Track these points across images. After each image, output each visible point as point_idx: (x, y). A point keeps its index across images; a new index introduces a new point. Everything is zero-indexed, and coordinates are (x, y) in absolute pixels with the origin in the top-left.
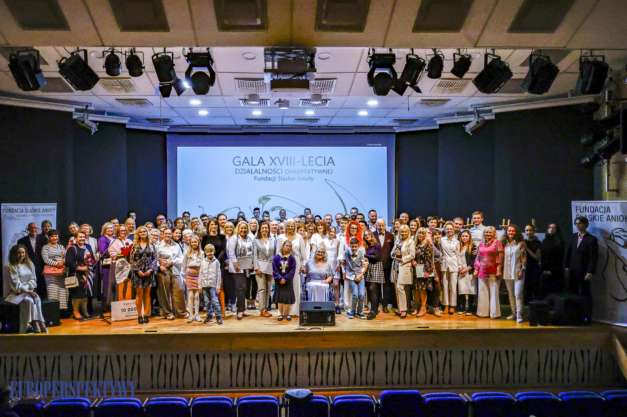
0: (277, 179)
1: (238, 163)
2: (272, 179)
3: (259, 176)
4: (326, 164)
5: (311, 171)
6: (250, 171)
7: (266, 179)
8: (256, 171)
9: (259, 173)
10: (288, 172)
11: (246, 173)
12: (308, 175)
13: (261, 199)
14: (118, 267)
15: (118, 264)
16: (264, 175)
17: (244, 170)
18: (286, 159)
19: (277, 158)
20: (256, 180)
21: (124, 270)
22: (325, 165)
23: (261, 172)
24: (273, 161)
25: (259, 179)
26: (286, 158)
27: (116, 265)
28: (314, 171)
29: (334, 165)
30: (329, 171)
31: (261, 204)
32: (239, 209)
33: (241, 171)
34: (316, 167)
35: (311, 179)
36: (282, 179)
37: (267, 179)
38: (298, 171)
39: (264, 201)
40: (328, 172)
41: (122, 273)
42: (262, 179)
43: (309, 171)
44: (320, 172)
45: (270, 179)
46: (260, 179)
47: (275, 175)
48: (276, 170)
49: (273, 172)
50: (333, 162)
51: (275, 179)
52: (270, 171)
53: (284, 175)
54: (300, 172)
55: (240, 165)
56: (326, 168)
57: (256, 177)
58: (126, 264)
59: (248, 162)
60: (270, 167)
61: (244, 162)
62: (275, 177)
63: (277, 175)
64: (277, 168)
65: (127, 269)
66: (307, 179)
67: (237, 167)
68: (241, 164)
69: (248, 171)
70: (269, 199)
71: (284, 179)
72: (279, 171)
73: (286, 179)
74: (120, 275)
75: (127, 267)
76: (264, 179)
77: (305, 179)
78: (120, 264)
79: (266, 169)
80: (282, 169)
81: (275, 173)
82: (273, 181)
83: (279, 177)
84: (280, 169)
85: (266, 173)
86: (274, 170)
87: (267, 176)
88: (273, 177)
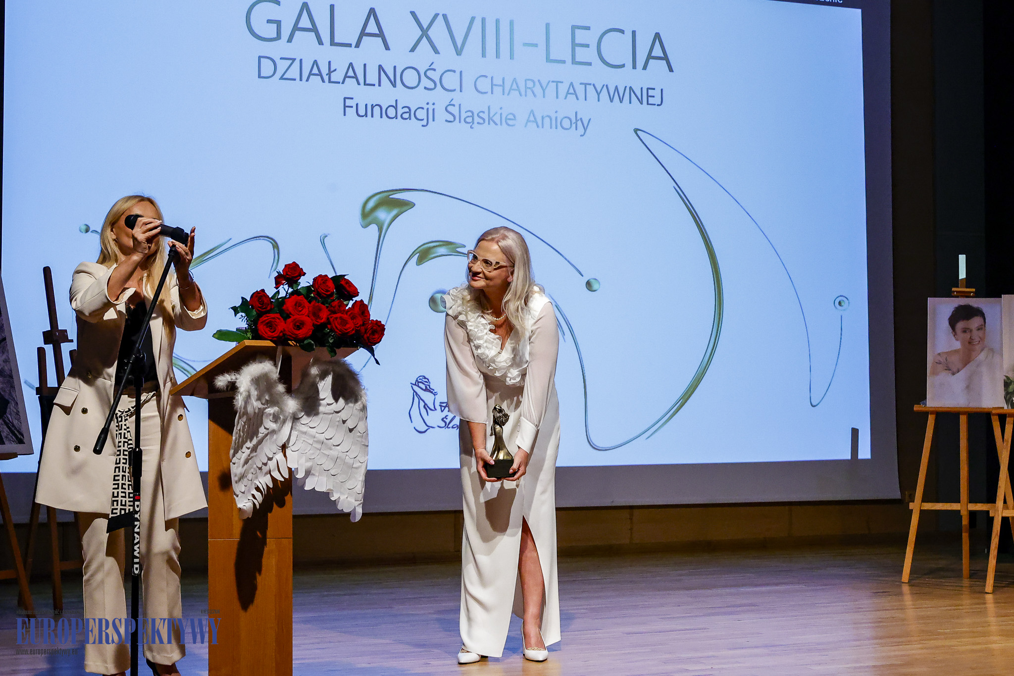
0: (441, 115)
1: (272, 31)
2: (421, 114)
3: (363, 96)
4: (640, 62)
5: (580, 90)
6: (325, 71)
7: (391, 111)
8: (351, 73)
9: (361, 81)
10: (484, 85)
11: (304, 78)
12: (568, 107)
13: (371, 204)
14: (245, 413)
15: (249, 396)
16: (385, 95)
17: (297, 64)
18: (477, 27)
19: (440, 19)
20: (351, 112)
21: (262, 430)
22: (634, 67)
23: (372, 77)
24: (425, 33)
25: (362, 111)
27: (239, 401)
28: (590, 89)
29: (671, 70)
30: (651, 92)
31: (374, 228)
32: (276, 246)
33: (282, 66)
34: (600, 75)
35: (580, 124)
36: (463, 115)
37: (400, 111)
38: (530, 84)
39: (383, 215)
40: (645, 97)
41: (254, 449)
42: (377, 109)
43: (572, 90)
44: (617, 95)
45: (409, 113)
46: (369, 111)
47: (431, 96)
48: (435, 76)
49: (425, 82)
50: (666, 58)
51: (431, 115)
52: (410, 78)
53: (469, 100)
54: (538, 90)
55: (279, 37)
56: (638, 79)
57: (348, 103)
58: (273, 402)
59: (314, 29)
60: (413, 59)
61: (296, 28)
62: (431, 107)
63: (440, 98)
64: (441, 64)
65: (273, 426)
66: (566, 124)
67: (267, 49)
68: (286, 32)
69: (315, 71)
70: (406, 205)
71: (471, 119)
72: (451, 81)
73: (477, 119)
74: (246, 462)
75: (276, 418)
76: (384, 113)
77: (557, 123)
78: (254, 393)
79: (395, 67)
80: (461, 72)
81: (432, 86)
82: (423, 126)
83: (450, 108)
84: (454, 71)
85: (394, 85)
86: (429, 73)
87: (396, 101)
88: (426, 107)
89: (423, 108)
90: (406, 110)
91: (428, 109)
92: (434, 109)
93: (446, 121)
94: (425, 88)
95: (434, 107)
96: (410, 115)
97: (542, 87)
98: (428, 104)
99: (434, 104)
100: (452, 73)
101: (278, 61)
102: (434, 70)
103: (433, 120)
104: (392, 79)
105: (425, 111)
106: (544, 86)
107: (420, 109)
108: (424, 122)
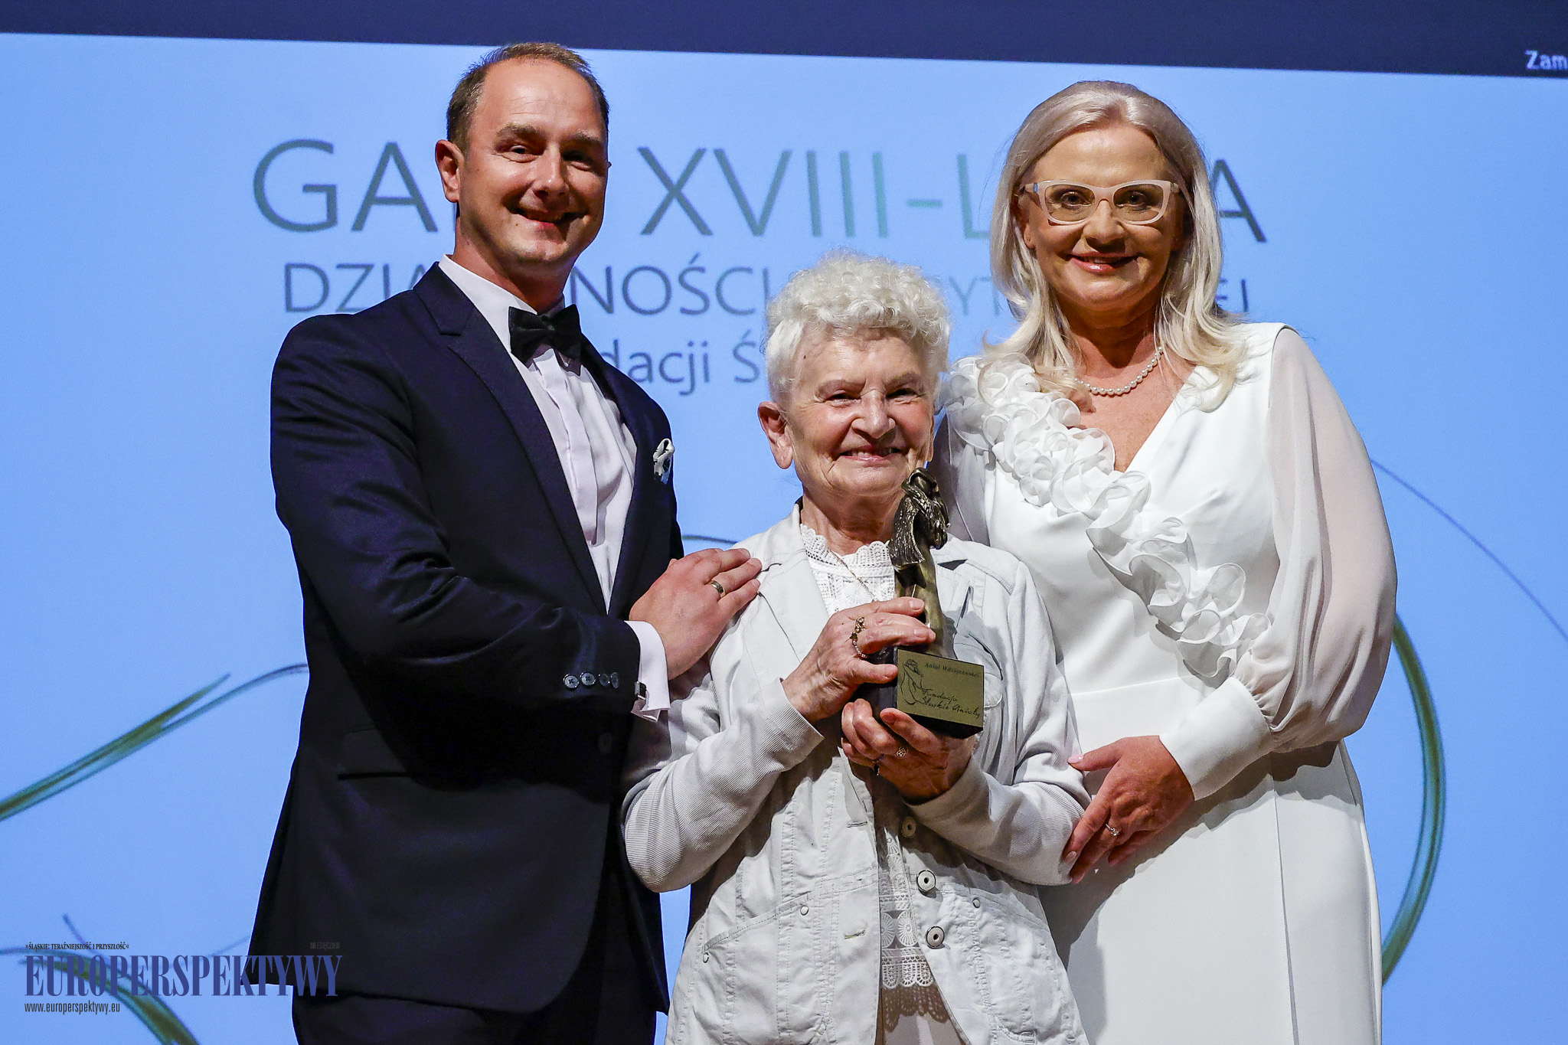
0: (723, 366)
1: (315, 208)
17: (377, 275)
18: (797, 172)
19: (709, 160)
24: (675, 191)
26: (797, 169)
29: (1260, 237)
33: (342, 282)
37: (626, 365)
45: (649, 368)
47: (697, 328)
48: (704, 282)
49: (682, 298)
50: (1244, 212)
52: (646, 290)
55: (332, 220)
59: (415, 198)
60: (651, 250)
61: (372, 198)
62: (698, 352)
63: (718, 330)
64: (716, 255)
67: (303, 248)
68: (348, 210)
72: (742, 291)
79: (608, 271)
80: (765, 273)
81: (696, 303)
82: (683, 394)
83: (744, 352)
84: (749, 270)
85: (609, 308)
86: (692, 278)
87: (616, 343)
88: (686, 351)
89: (679, 355)
90: (641, 361)
91: (691, 357)
92: (706, 358)
93: (738, 380)
94: (684, 311)
95: (705, 350)
96: (650, 372)
97: (958, 290)
98: (691, 344)
99: (705, 344)
100: (744, 275)
101: (333, 274)
102: (702, 270)
103: (707, 378)
104: (605, 297)
105: (686, 360)
106: (964, 289)
107: (673, 359)
108: (685, 386)
